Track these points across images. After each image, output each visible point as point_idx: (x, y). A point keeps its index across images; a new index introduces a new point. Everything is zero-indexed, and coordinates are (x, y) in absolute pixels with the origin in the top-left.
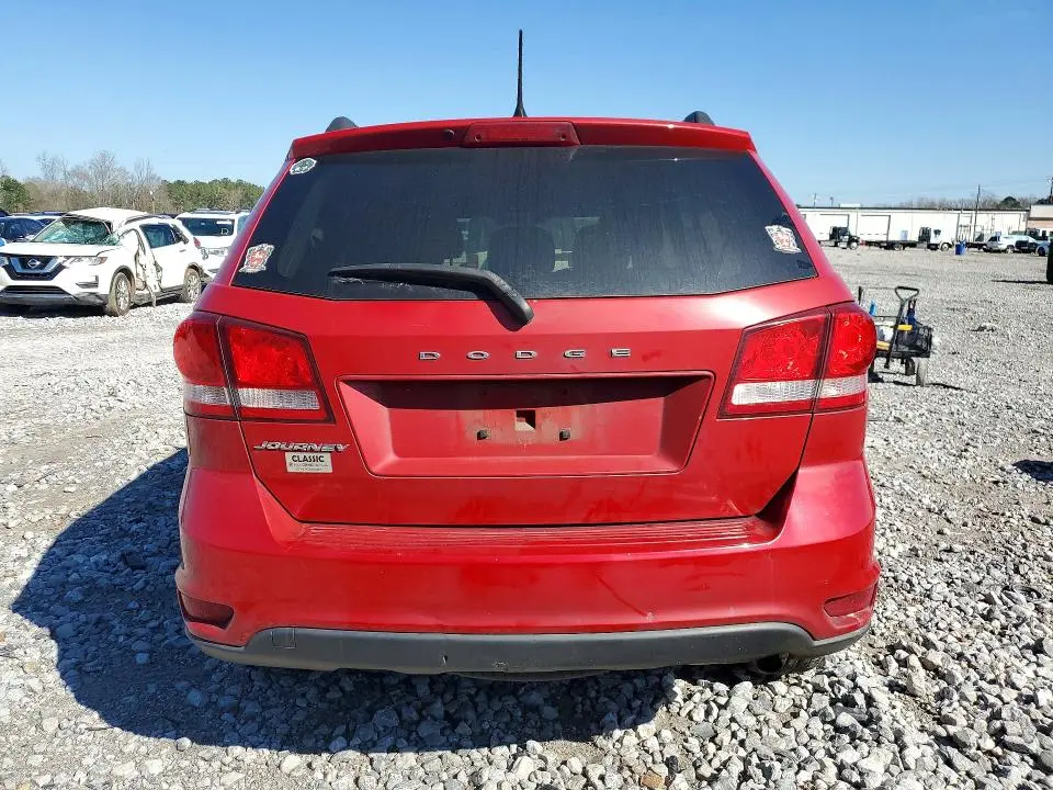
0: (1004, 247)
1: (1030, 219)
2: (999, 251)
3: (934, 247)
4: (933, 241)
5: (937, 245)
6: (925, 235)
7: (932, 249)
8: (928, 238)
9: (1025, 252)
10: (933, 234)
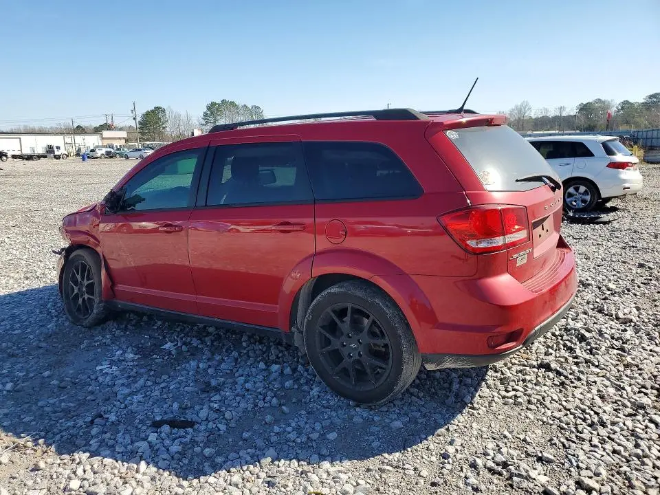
0: (99, 155)
1: (103, 138)
2: (97, 158)
3: (57, 157)
4: (57, 153)
5: (59, 156)
6: (50, 150)
7: (57, 159)
8: (53, 152)
9: (111, 157)
10: (55, 150)
